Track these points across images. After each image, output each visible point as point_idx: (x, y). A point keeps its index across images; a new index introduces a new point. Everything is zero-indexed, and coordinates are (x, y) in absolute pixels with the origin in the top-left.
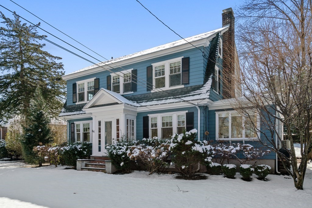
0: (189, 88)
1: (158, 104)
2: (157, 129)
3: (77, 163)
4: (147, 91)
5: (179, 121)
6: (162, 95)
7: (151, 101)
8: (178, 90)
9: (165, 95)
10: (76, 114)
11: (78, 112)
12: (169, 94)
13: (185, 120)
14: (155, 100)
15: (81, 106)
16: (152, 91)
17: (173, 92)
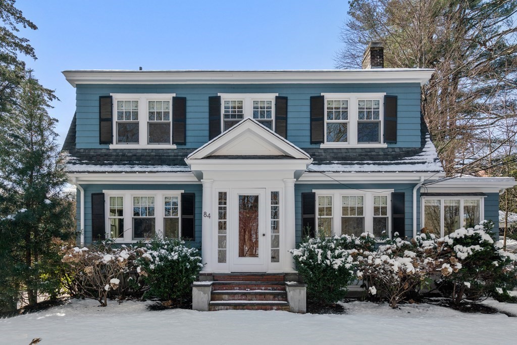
0: (398, 150)
1: (350, 172)
2: (331, 218)
3: (195, 291)
4: (311, 144)
5: (377, 205)
6: (346, 156)
7: (329, 164)
8: (376, 151)
9: (354, 156)
10: (121, 172)
11: (127, 168)
12: (360, 155)
13: (388, 206)
14: (337, 164)
15: (128, 154)
16: (322, 146)
17: (369, 154)
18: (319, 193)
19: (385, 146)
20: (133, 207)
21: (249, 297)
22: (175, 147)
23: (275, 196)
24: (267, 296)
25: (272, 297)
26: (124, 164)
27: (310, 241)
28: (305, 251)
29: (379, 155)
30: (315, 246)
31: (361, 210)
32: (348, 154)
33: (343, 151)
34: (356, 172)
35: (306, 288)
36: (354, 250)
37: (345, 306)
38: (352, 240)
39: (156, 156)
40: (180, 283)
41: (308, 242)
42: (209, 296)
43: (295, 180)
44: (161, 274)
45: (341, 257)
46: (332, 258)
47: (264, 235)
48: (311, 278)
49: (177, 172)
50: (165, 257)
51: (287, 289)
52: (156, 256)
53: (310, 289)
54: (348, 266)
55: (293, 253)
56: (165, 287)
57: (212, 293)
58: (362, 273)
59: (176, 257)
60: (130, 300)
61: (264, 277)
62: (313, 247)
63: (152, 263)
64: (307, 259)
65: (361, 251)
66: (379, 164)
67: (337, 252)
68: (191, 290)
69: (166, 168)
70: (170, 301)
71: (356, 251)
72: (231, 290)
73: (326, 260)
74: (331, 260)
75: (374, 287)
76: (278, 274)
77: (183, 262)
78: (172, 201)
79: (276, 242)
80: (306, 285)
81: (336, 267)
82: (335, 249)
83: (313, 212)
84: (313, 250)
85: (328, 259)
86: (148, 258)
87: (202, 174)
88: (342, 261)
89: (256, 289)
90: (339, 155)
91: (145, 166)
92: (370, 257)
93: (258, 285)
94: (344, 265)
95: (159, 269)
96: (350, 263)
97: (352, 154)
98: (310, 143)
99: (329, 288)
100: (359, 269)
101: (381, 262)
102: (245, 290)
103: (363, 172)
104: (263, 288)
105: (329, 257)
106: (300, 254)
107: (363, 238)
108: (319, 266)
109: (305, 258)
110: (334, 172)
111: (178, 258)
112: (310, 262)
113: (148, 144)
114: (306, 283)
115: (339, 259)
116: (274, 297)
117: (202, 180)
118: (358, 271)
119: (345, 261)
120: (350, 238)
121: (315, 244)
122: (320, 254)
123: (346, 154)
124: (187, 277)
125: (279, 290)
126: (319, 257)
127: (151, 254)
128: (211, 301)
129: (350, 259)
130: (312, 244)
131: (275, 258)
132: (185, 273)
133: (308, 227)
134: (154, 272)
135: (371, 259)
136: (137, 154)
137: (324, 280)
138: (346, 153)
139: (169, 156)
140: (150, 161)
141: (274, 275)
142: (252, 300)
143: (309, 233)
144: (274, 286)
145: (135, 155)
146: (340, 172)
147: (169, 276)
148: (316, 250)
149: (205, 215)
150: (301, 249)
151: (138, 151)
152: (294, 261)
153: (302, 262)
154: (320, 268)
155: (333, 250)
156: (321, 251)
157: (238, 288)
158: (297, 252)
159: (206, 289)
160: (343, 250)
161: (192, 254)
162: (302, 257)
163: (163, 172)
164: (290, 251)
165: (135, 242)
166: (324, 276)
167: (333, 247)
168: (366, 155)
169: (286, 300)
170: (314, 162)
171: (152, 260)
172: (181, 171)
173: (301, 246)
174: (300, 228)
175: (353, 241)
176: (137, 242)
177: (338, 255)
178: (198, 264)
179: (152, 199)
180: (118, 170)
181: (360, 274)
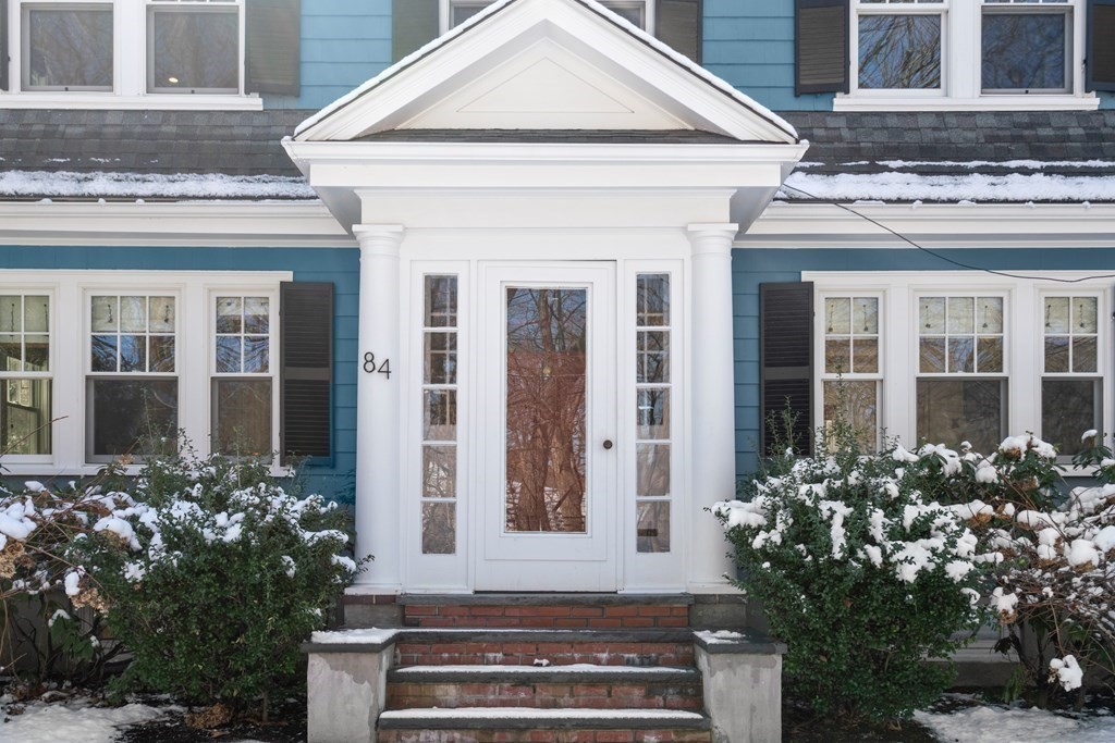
1: (956, 201)
2: (874, 382)
3: (319, 671)
4: (797, 95)
5: (1057, 333)
6: (937, 140)
7: (869, 173)
8: (1054, 121)
9: (966, 140)
10: (37, 197)
11: (63, 183)
12: (991, 139)
13: (1100, 335)
14: (902, 170)
15: (69, 130)
16: (841, 103)
17: (1026, 133)
18: (826, 284)
19: (1091, 102)
20: (89, 334)
21: (545, 693)
22: (255, 103)
23: (652, 294)
24: (619, 691)
25: (637, 693)
26: (52, 168)
27: (796, 467)
28: (775, 509)
29: (1068, 138)
30: (819, 489)
31: (992, 352)
32: (944, 134)
33: (922, 122)
34: (978, 201)
35: (779, 660)
36: (979, 507)
37: (938, 728)
38: (965, 464)
39: (178, 136)
40: (257, 636)
41: (787, 471)
42: (375, 691)
43: (735, 227)
44: (175, 600)
45: (927, 534)
46: (891, 536)
47: (608, 445)
48: (802, 619)
49: (262, 198)
50: (188, 531)
51: (703, 660)
52: (154, 528)
53: (797, 661)
54: (957, 570)
55: (726, 518)
56: (192, 653)
57: (392, 678)
58: (1013, 599)
59: (233, 534)
60: (61, 698)
61: (609, 611)
62: (809, 494)
63: (134, 555)
64: (784, 542)
65: (1009, 509)
66: (1068, 173)
67: (910, 514)
68: (302, 668)
69: (217, 184)
70: (217, 709)
71: (988, 510)
72: (473, 663)
73: (868, 547)
74: (889, 545)
75: (1070, 658)
76: (666, 599)
77: (263, 552)
78: (243, 313)
79: (655, 472)
80: (783, 648)
81: (908, 574)
82: (902, 499)
83: (806, 359)
84: (809, 503)
85: (873, 542)
86: (116, 536)
87: (359, 202)
88: (933, 551)
89: (572, 662)
90: (910, 138)
91: (132, 176)
92: (1049, 536)
93: (581, 643)
94: (940, 569)
95: (162, 583)
96: (967, 560)
97: (958, 137)
98: (791, 91)
99: (878, 658)
100: (1000, 583)
101: (1095, 552)
102: (532, 664)
103: (1006, 201)
104: (604, 656)
105: (878, 533)
106: (756, 520)
107: (1009, 457)
108: (837, 571)
109: (776, 537)
110: (888, 201)
111: (244, 534)
112: (799, 554)
113: (149, 91)
114: (779, 637)
115: (922, 541)
116: (649, 694)
117: (355, 228)
118: (999, 591)
119: (946, 552)
120: (957, 459)
121: (819, 480)
122: (838, 521)
123: (937, 134)
124: (285, 613)
125: (667, 664)
126: (838, 534)
127: (133, 519)
128: (388, 707)
129: (967, 542)
130: (805, 481)
131: (652, 536)
132: (276, 595)
133: (786, 415)
134: (144, 590)
135: (1053, 542)
136: (105, 130)
137: (858, 625)
138: (935, 129)
139: (233, 138)
140: (155, 155)
141: (650, 601)
142: (556, 705)
143: (790, 435)
144: (647, 646)
145: (98, 135)
146: (912, 201)
147: (207, 610)
148: (824, 506)
149: (369, 366)
150: (760, 500)
151: (109, 120)
152: (729, 547)
153: (764, 553)
154: (840, 579)
155: (893, 507)
156: (842, 510)
157: (500, 656)
158: (742, 514)
159: (366, 660)
160: (935, 506)
161: (310, 521)
162: (763, 535)
163: (205, 198)
164: (715, 509)
165: (93, 470)
166: (856, 610)
167: (894, 491)
168: (1015, 139)
169: (699, 706)
170: (807, 164)
171: (136, 544)
172: (277, 197)
173: (760, 487)
174: (752, 420)
175: (968, 469)
176: (102, 471)
177: (914, 526)
178: (336, 559)
179: (166, 306)
180: (26, 192)
181: (1005, 602)
